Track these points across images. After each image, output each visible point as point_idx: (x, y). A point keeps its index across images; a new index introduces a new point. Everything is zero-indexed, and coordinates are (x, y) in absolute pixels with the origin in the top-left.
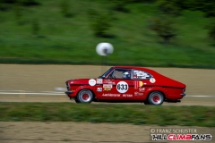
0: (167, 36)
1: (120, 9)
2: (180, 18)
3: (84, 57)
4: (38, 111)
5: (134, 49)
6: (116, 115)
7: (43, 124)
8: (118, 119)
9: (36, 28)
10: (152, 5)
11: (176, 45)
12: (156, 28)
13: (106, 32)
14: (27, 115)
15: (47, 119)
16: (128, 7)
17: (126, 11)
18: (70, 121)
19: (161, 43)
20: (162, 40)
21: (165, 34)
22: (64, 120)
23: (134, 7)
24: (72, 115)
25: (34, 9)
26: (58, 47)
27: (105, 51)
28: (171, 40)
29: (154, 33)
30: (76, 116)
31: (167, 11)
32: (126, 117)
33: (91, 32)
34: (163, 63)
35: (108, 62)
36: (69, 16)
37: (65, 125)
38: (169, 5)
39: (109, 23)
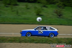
0: (60, 15)
1: (45, 6)
2: (64, 9)
3: (33, 22)
5: (49, 19)
6: (43, 41)
7: (19, 44)
9: (17, 13)
10: (55, 5)
11: (63, 18)
12: (56, 12)
13: (40, 14)
14: (14, 41)
15: (20, 42)
16: (47, 6)
17: (47, 7)
18: (28, 43)
19: (58, 17)
20: (58, 16)
21: (59, 15)
22: (26, 42)
23: (49, 6)
24: (28, 41)
25: (17, 6)
26: (25, 19)
27: (39, 20)
28: (61, 16)
29: (56, 14)
30: (30, 41)
31: (60, 7)
33: (35, 14)
34: (58, 24)
36: (28, 9)
37: (26, 44)
38: (60, 5)
39: (41, 11)
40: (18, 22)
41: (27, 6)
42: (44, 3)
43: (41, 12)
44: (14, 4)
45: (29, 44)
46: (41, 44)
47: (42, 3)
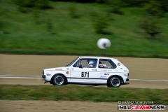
0: (153, 34)
1: (116, 12)
2: (163, 19)
3: (87, 50)
4: (52, 92)
5: (127, 43)
6: (113, 96)
7: (56, 103)
8: (114, 99)
9: (50, 27)
10: (142, 9)
11: (160, 40)
12: (145, 27)
13: (105, 30)
14: (44, 96)
15: (58, 99)
16: (122, 10)
17: (121, 13)
19: (148, 39)
20: (149, 36)
21: (151, 32)
22: (72, 99)
23: (127, 11)
24: (78, 96)
25: (48, 11)
26: (67, 42)
27: (105, 45)
28: (156, 36)
29: (143, 31)
30: (81, 97)
31: (153, 13)
32: (121, 97)
33: (93, 30)
35: (107, 54)
36: (76, 17)
37: (73, 103)
38: (155, 9)
39: (107, 23)
40: (50, 48)
41: (72, 10)
42: (115, 4)
43: (107, 25)
44: (42, 5)
45: (79, 103)
46: (109, 104)
47: (109, 4)
